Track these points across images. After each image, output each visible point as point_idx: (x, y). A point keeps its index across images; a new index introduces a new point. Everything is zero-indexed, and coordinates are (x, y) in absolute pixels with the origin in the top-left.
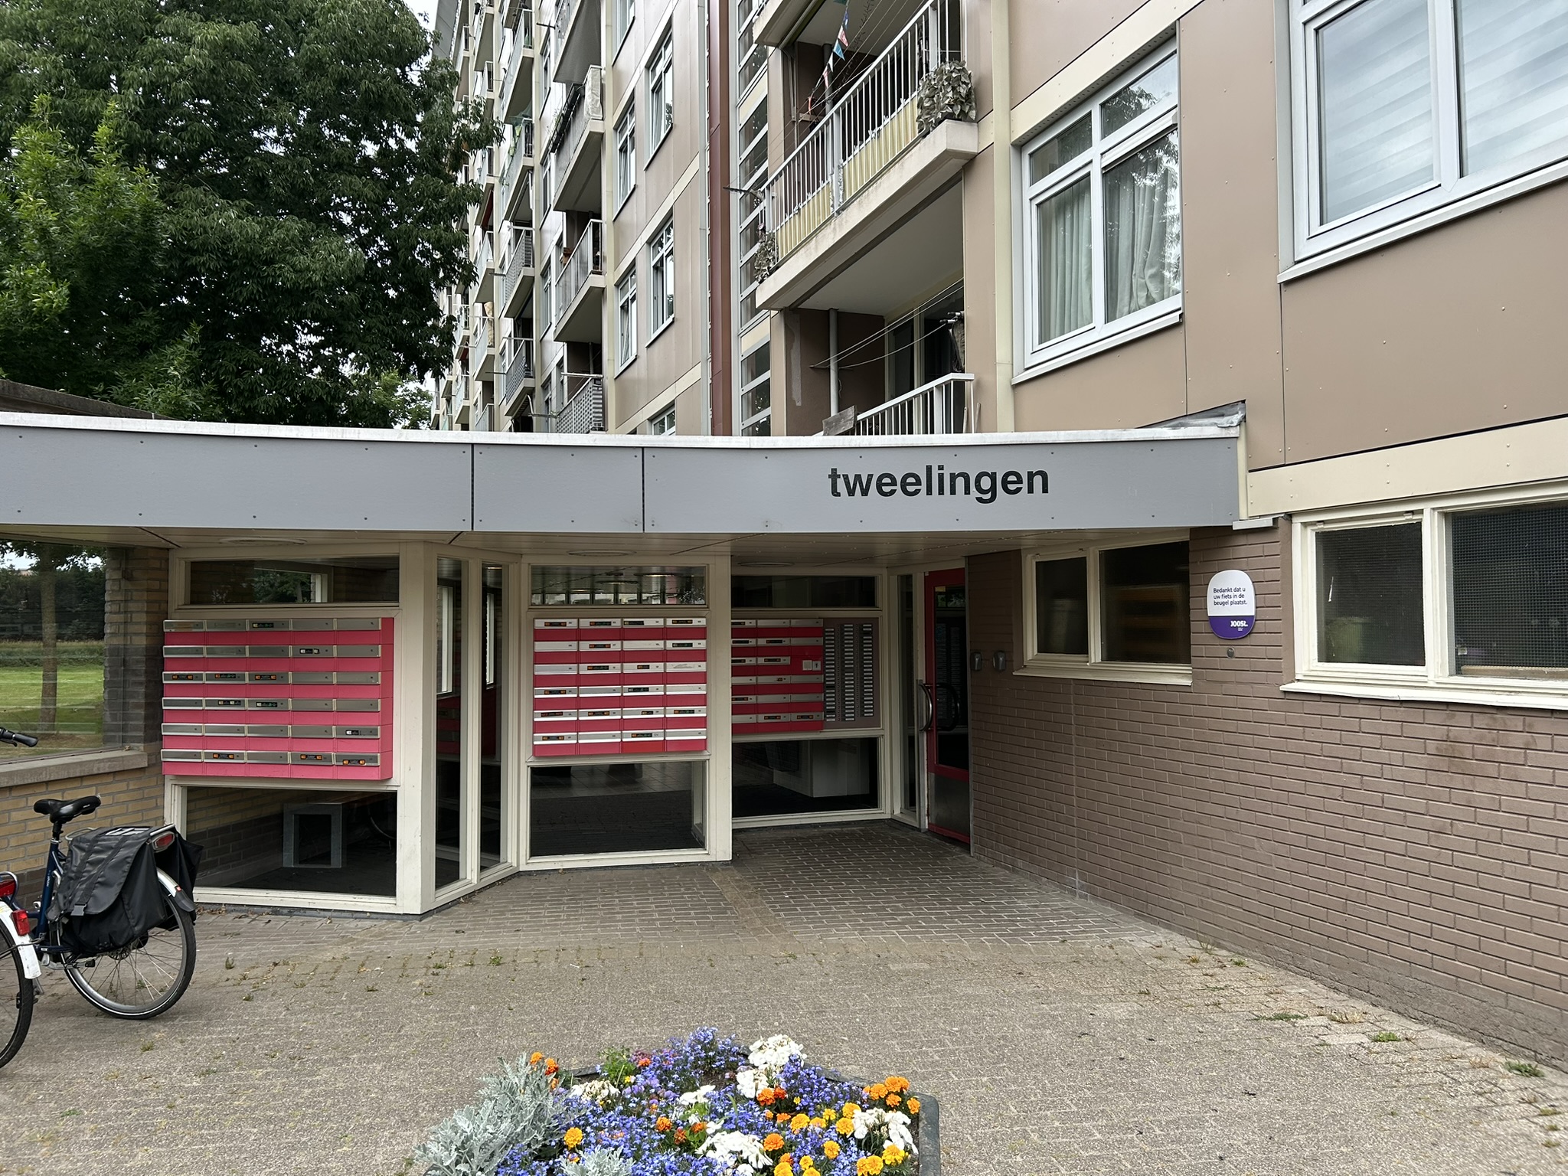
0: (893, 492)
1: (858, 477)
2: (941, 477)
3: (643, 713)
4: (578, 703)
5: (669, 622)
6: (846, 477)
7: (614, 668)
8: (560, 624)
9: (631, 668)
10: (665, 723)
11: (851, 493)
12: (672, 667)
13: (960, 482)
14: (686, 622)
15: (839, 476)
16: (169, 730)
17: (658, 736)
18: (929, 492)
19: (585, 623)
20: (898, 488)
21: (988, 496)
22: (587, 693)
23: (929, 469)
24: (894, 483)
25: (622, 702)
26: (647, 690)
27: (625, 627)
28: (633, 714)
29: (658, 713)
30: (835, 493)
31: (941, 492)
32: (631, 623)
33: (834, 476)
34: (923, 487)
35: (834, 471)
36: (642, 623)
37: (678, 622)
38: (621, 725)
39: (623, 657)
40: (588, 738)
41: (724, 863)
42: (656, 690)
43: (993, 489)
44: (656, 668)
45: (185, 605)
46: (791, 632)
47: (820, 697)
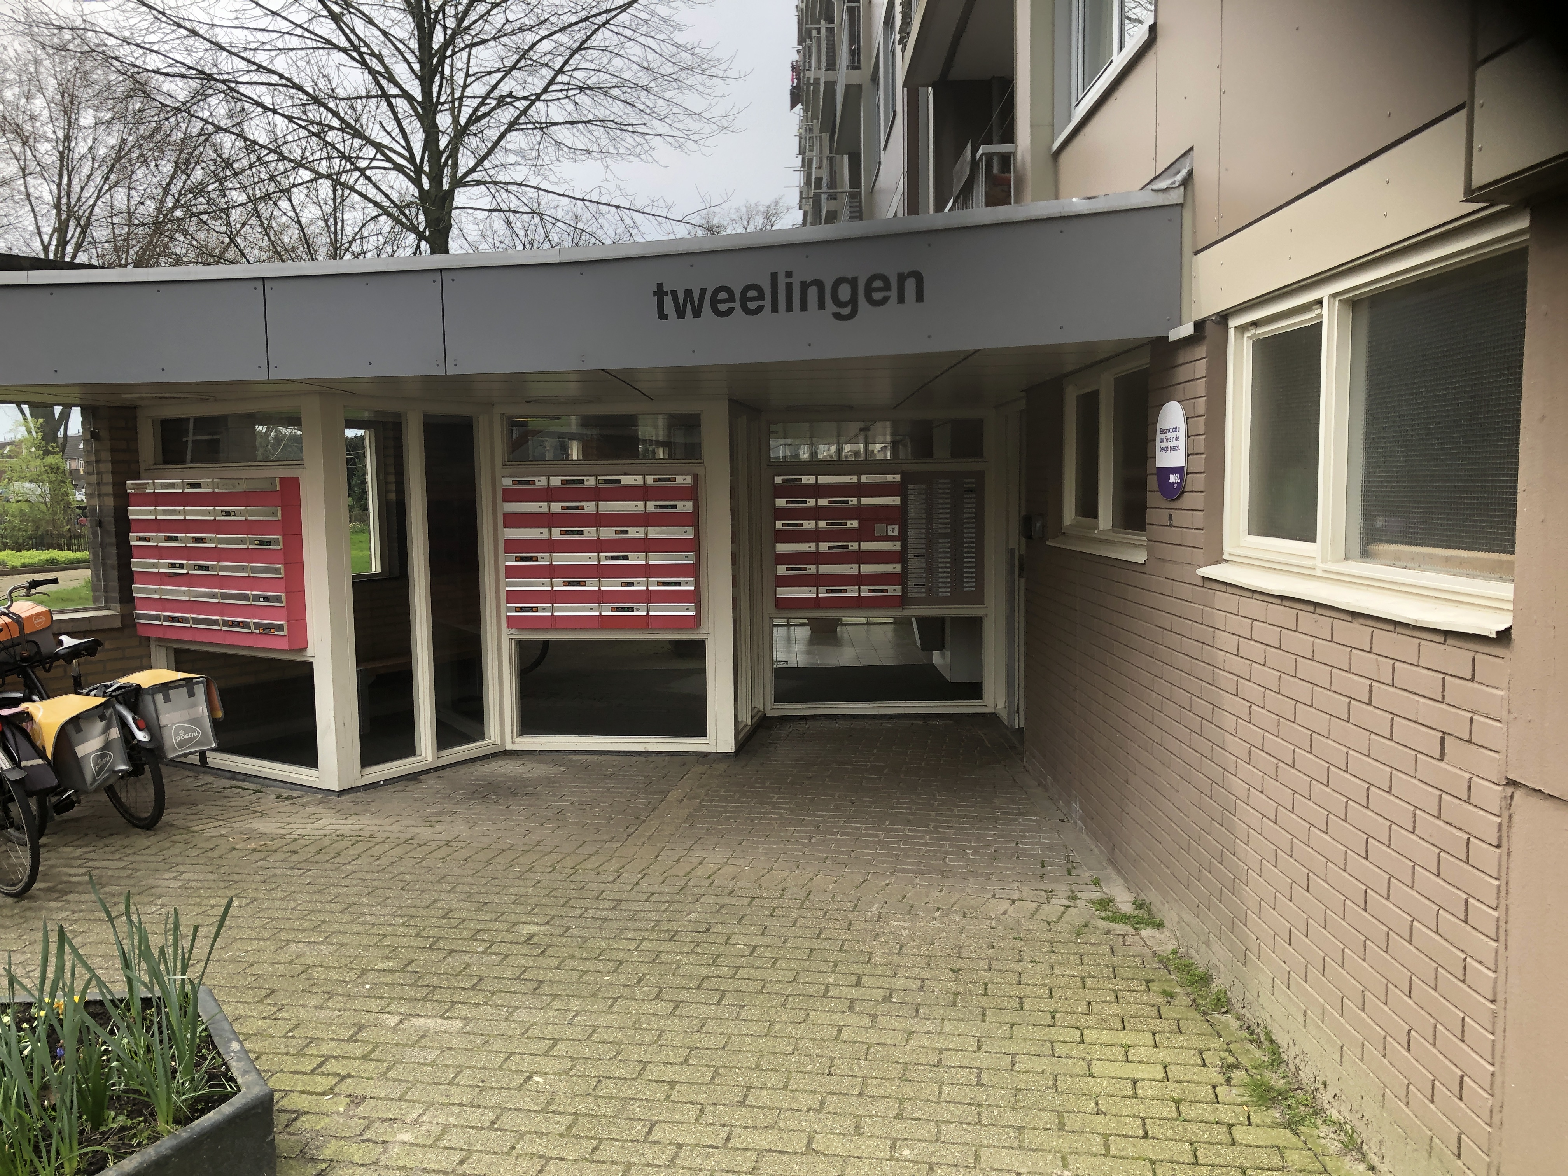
0: (730, 311)
1: (688, 293)
2: (789, 286)
3: (623, 584)
4: (552, 572)
5: (650, 480)
6: (674, 294)
7: (589, 533)
8: (528, 482)
9: (608, 533)
10: (648, 597)
11: (681, 314)
12: (654, 533)
13: (813, 292)
14: (669, 480)
15: (666, 293)
16: (140, 590)
17: (640, 611)
18: (775, 309)
19: (556, 481)
20: (737, 305)
21: (846, 311)
22: (562, 560)
23: (774, 277)
24: (732, 299)
25: (599, 572)
26: (626, 558)
27: (600, 486)
28: (611, 585)
29: (640, 586)
30: (662, 316)
31: (789, 308)
32: (606, 481)
33: (660, 292)
34: (767, 303)
35: (660, 286)
36: (619, 481)
37: (660, 480)
38: (600, 597)
39: (599, 520)
40: (564, 611)
41: (725, 755)
42: (636, 559)
43: (853, 301)
44: (635, 533)
45: (155, 464)
46: (860, 490)
47: (897, 568)
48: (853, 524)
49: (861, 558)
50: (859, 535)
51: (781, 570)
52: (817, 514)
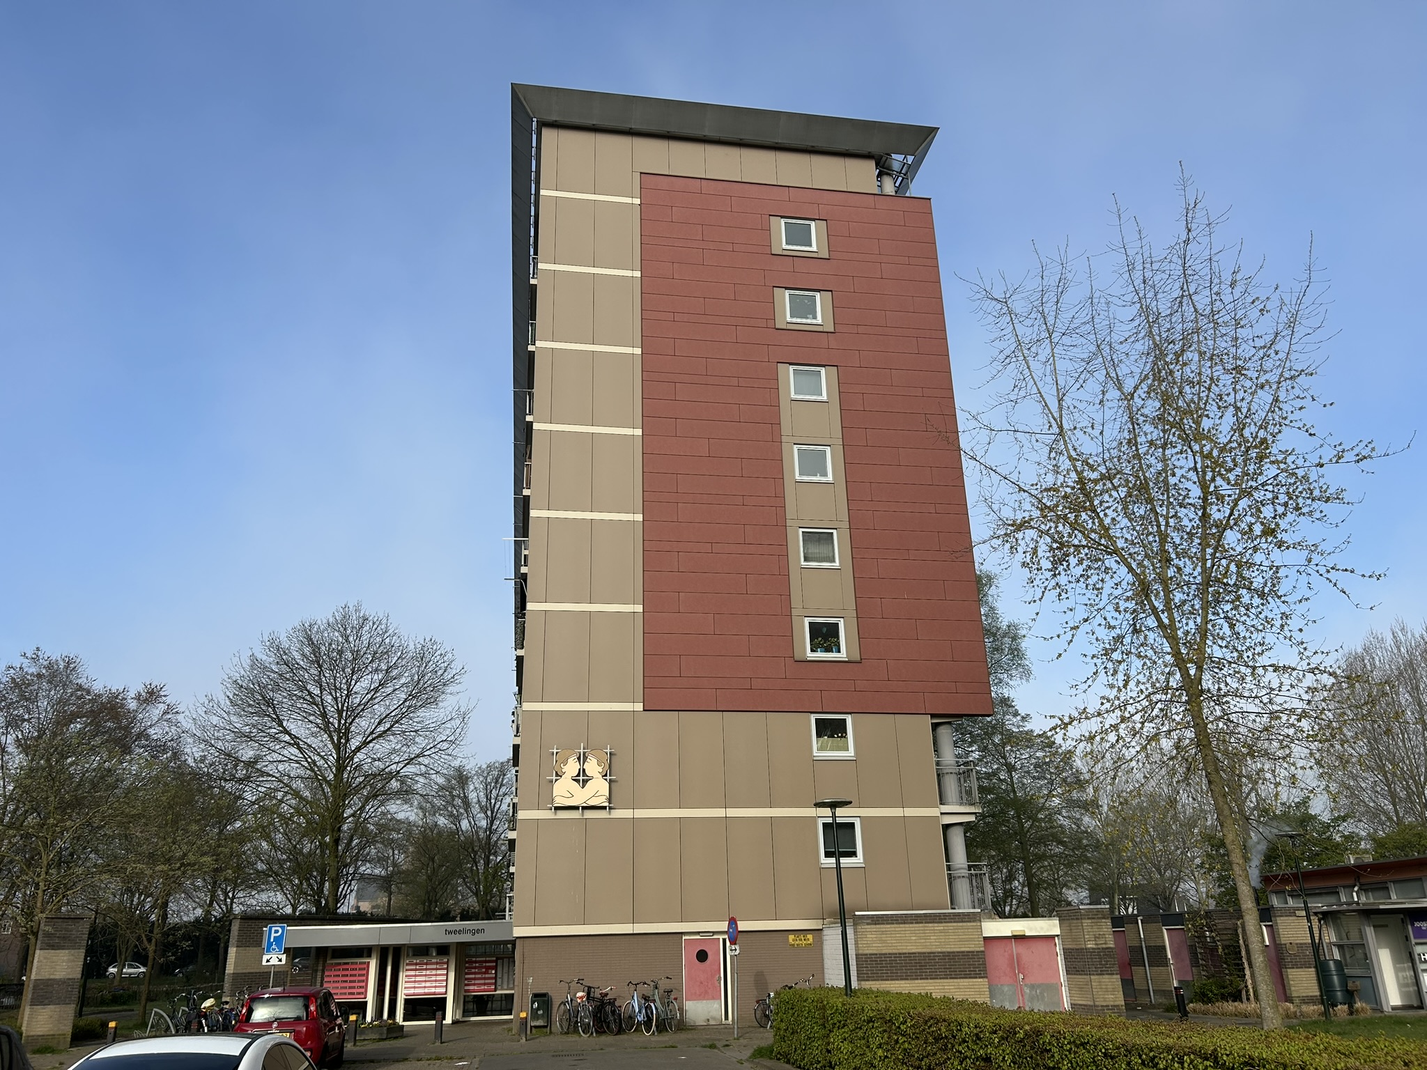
4: (417, 982)
7: (424, 973)
9: (428, 973)
10: (435, 987)
12: (438, 972)
17: (433, 990)
22: (417, 979)
25: (425, 981)
26: (431, 978)
29: (434, 985)
37: (440, 960)
38: (425, 987)
39: (426, 970)
42: (433, 978)
44: (434, 972)
46: (486, 962)
47: (494, 981)
48: (484, 970)
49: (485, 979)
50: (485, 973)
51: (466, 982)
52: (475, 968)
